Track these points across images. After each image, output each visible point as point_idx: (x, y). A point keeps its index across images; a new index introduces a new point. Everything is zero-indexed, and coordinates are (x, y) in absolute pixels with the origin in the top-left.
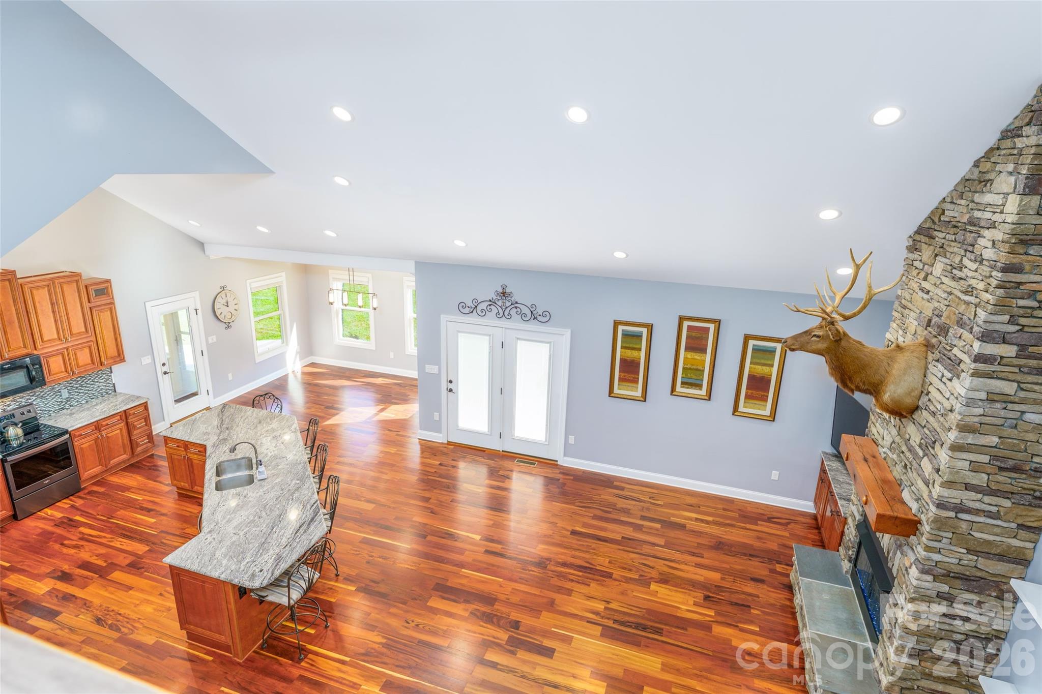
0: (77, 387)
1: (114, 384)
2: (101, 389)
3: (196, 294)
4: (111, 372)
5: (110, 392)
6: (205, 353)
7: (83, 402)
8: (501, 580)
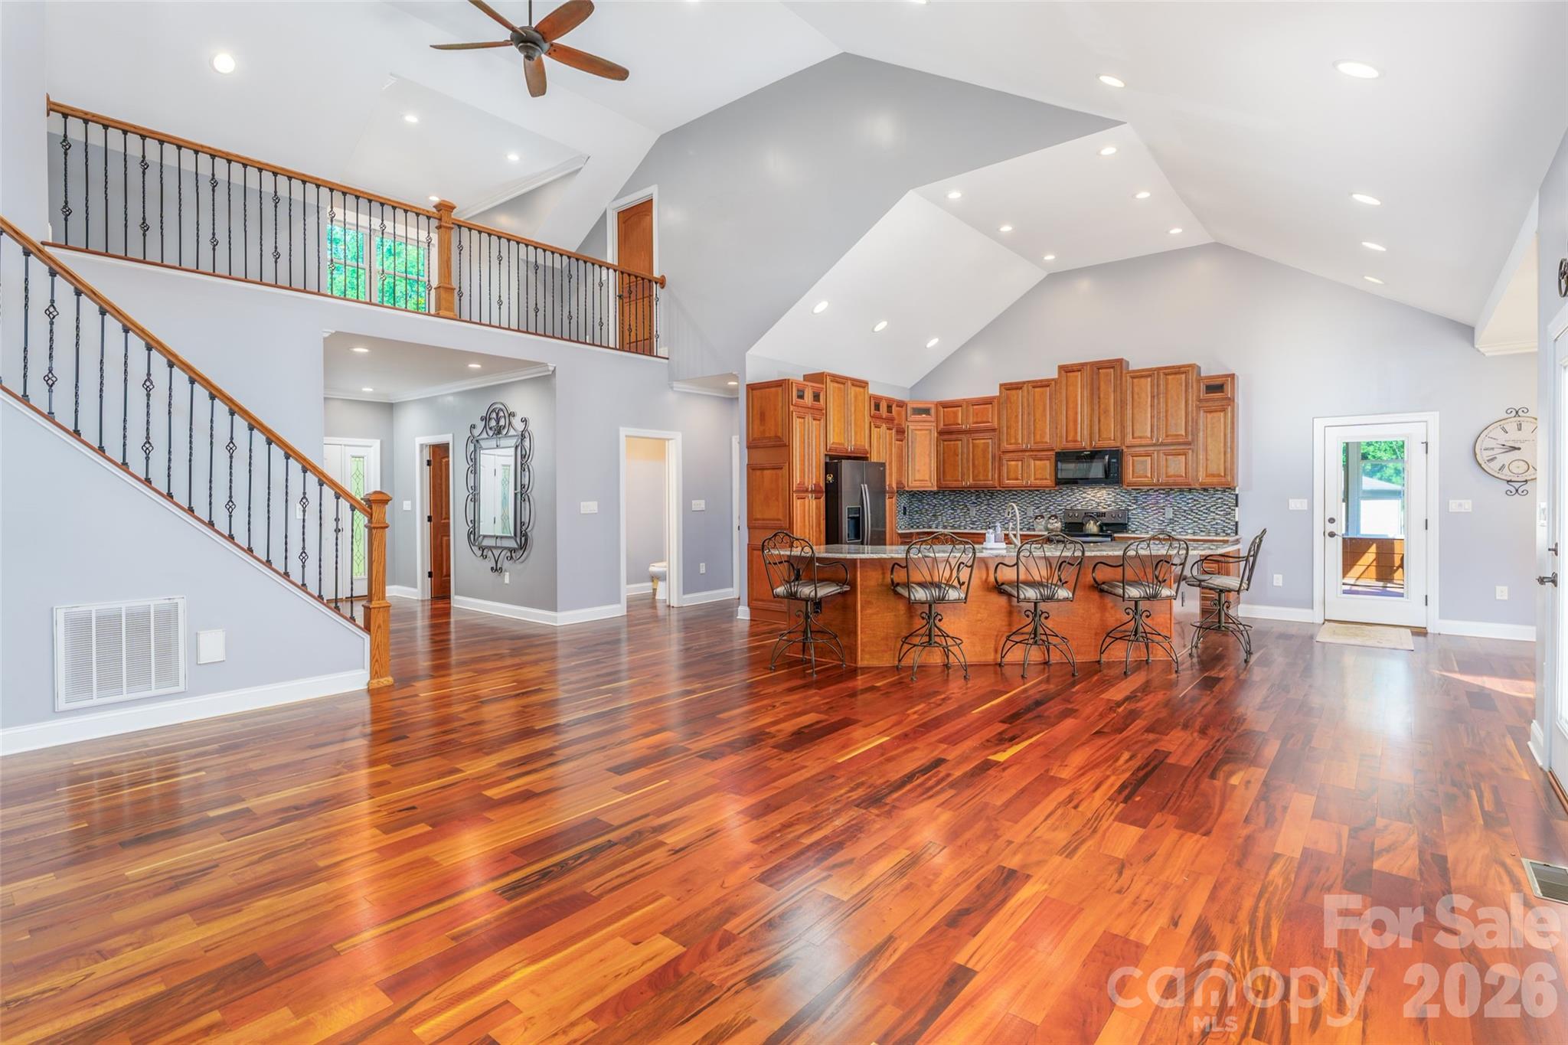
0: (1185, 511)
1: (1237, 523)
2: (1217, 523)
3: (1433, 418)
4: (1237, 506)
5: (1229, 531)
6: (1434, 525)
7: (1189, 531)
8: (840, 761)
